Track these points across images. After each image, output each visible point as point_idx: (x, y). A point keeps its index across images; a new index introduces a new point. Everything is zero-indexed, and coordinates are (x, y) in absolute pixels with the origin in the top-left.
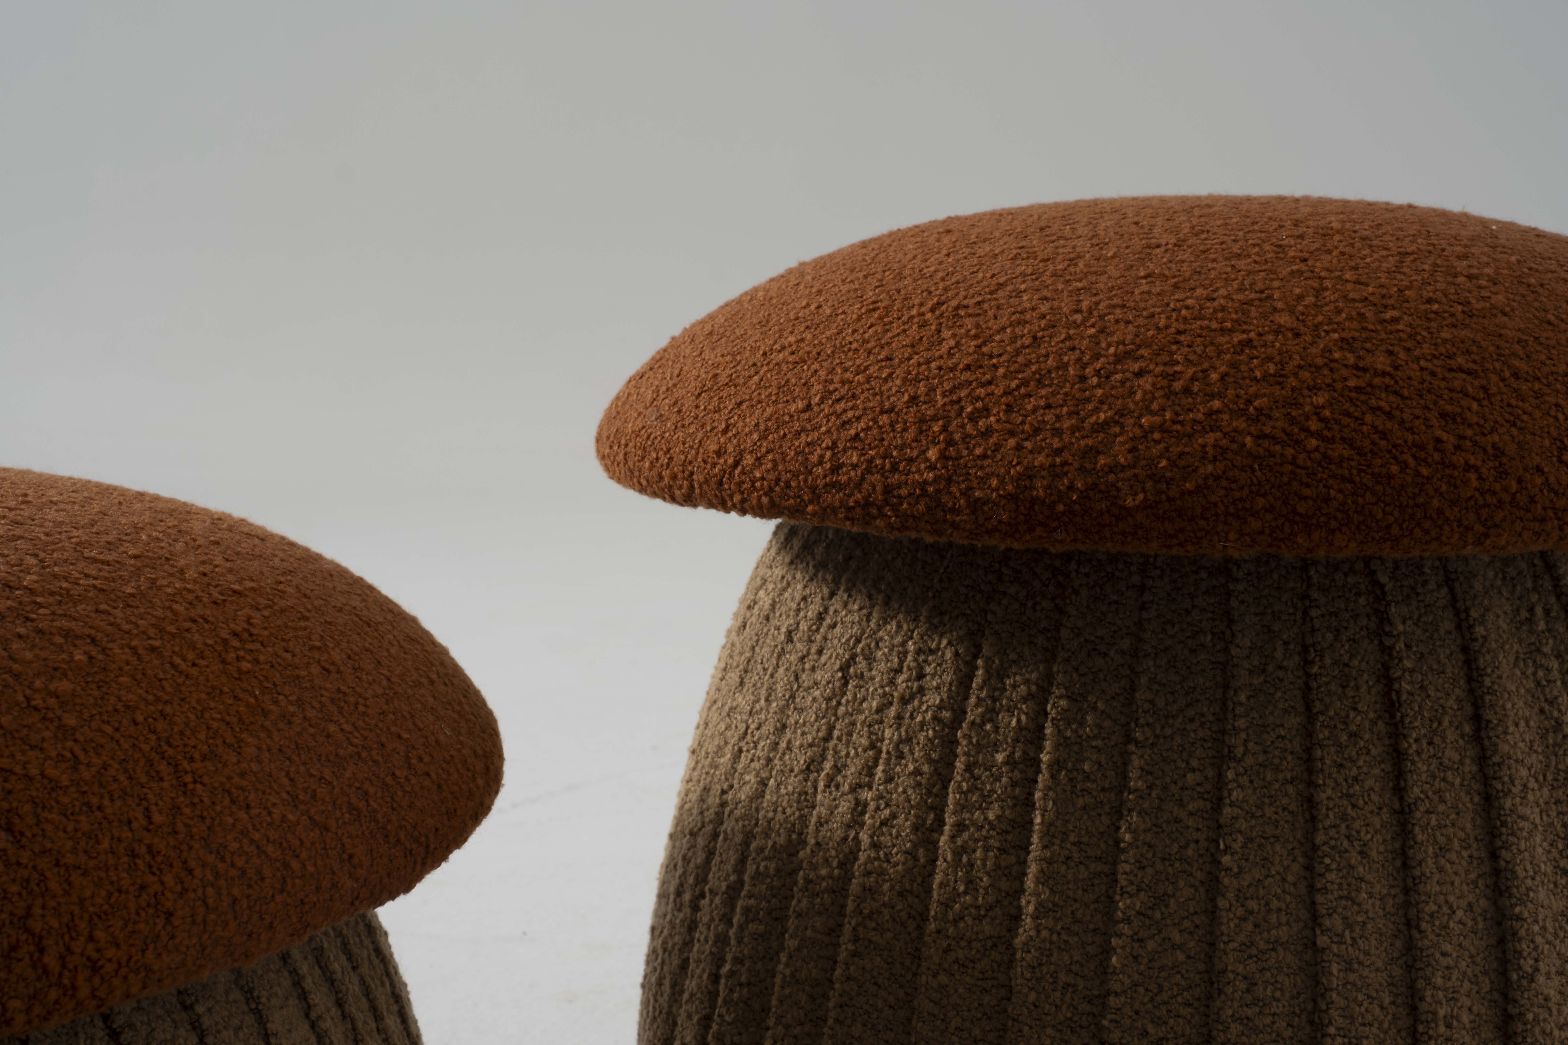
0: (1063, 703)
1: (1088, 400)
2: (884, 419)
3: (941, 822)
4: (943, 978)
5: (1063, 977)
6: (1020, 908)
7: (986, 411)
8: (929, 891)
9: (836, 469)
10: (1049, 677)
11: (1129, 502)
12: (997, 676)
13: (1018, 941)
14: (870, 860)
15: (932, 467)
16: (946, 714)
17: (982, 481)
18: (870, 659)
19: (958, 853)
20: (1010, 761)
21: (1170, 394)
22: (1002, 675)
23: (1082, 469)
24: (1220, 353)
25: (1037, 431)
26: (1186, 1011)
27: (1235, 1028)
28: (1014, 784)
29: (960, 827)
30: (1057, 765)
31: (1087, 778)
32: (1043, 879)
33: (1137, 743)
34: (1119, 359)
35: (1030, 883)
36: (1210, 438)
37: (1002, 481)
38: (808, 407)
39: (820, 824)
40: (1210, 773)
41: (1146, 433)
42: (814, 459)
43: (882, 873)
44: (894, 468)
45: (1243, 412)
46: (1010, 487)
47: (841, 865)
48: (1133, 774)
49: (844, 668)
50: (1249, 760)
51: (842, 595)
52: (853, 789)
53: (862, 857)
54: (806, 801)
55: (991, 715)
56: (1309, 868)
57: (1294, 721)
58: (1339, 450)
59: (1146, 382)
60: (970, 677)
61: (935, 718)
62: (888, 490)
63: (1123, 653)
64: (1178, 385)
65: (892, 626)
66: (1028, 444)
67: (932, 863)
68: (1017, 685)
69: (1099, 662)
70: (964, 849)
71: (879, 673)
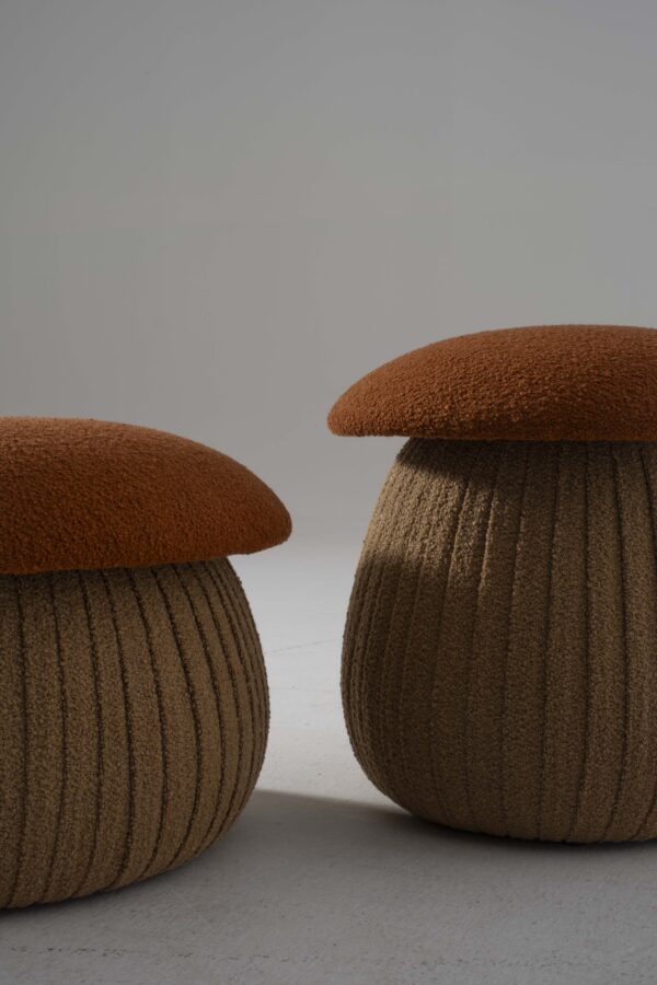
0: (498, 502)
1: (502, 387)
2: (430, 397)
3: (452, 548)
4: (453, 604)
5: (496, 601)
6: (480, 576)
7: (466, 392)
8: (448, 573)
9: (413, 415)
10: (492, 494)
11: (514, 420)
12: (474, 494)
13: (480, 589)
14: (427, 564)
15: (446, 412)
16: (455, 509)
17: (464, 415)
18: (429, 493)
19: (458, 559)
20: (478, 524)
22: (475, 494)
23: (498, 410)
24: (550, 371)
25: (483, 398)
26: (540, 612)
27: (558, 617)
28: (479, 532)
29: (459, 549)
30: (494, 525)
31: (505, 528)
32: (488, 565)
33: (524, 516)
34: (514, 374)
35: (484, 567)
36: (543, 399)
37: (471, 416)
38: (404, 395)
39: (409, 554)
40: (550, 526)
41: (520, 398)
42: (406, 412)
43: (431, 568)
44: (433, 413)
45: (556, 390)
46: (473, 417)
47: (417, 567)
48: (523, 527)
49: (419, 498)
50: (564, 521)
51: (420, 472)
52: (423, 539)
53: (424, 563)
54: (404, 546)
55: (471, 508)
56: (586, 560)
57: (581, 507)
58: (589, 402)
59: (523, 381)
60: (464, 495)
61: (451, 511)
62: (431, 420)
63: (519, 484)
64: (534, 382)
65: (437, 480)
66: (480, 402)
67: (449, 563)
68: (481, 497)
69: (511, 488)
70: (461, 557)
71: (431, 498)
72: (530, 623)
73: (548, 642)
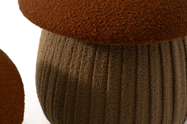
0: (112, 58)
1: (121, 19)
3: (92, 75)
4: (95, 98)
5: (114, 97)
6: (106, 87)
7: (103, 21)
8: (91, 85)
10: (109, 53)
12: (100, 53)
13: (106, 93)
14: (81, 81)
15: (95, 33)
16: (92, 59)
18: (76, 48)
19: (96, 80)
20: (103, 67)
21: (135, 17)
22: (101, 53)
23: (122, 33)
24: (141, 8)
26: (132, 100)
27: (140, 101)
28: (104, 70)
29: (96, 76)
30: (111, 67)
31: (116, 69)
32: (110, 84)
33: (124, 63)
35: (108, 84)
39: (71, 73)
40: (135, 66)
42: (71, 29)
43: (83, 82)
45: (147, 21)
46: (110, 37)
47: (75, 80)
48: (124, 68)
50: (141, 64)
52: (77, 69)
53: (79, 80)
55: (100, 59)
57: (147, 57)
60: (95, 53)
61: (90, 60)
63: (120, 49)
64: (136, 15)
65: (80, 43)
66: (112, 29)
67: (92, 81)
68: (104, 55)
69: (117, 51)
70: (97, 80)
72: (128, 104)
73: (136, 110)
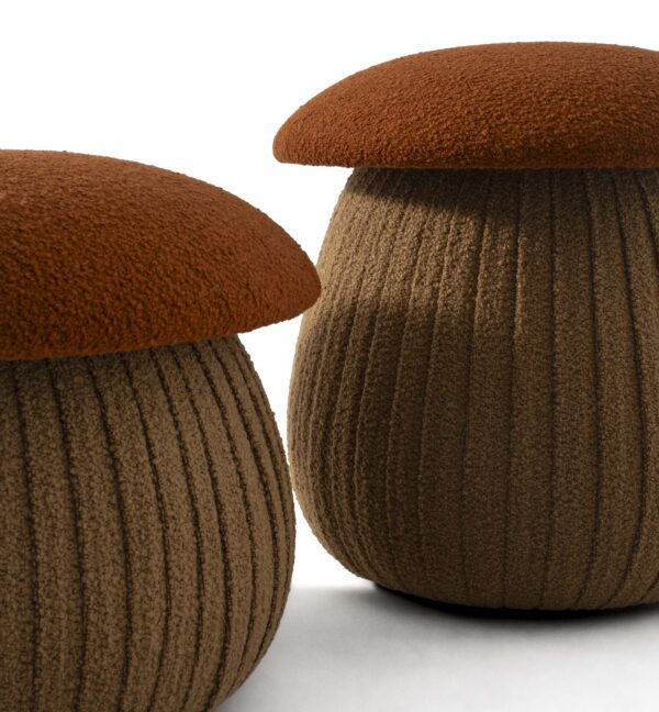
0: (525, 239)
1: (544, 110)
2: (458, 121)
3: (475, 292)
4: (483, 355)
5: (535, 349)
6: (514, 323)
7: (503, 116)
8: (473, 321)
9: (440, 142)
10: (517, 229)
11: (569, 146)
12: (494, 231)
13: (515, 337)
14: (443, 311)
16: (473, 248)
17: (508, 142)
18: (431, 229)
19: (485, 303)
20: (505, 264)
21: (576, 106)
22: (496, 230)
23: (548, 135)
25: (526, 122)
26: (586, 359)
27: (607, 363)
28: (507, 273)
29: (485, 293)
30: (525, 264)
31: (538, 267)
32: (524, 309)
33: (557, 253)
34: (553, 94)
35: (518, 311)
36: (597, 122)
37: (517, 142)
38: (419, 119)
39: (415, 301)
40: (588, 263)
41: (571, 121)
43: (449, 315)
44: (468, 139)
45: (606, 113)
46: (521, 143)
47: (428, 316)
48: (557, 265)
49: (419, 235)
50: (603, 257)
52: (432, 283)
53: (439, 311)
54: (406, 293)
55: (493, 246)
56: (629, 299)
57: (617, 241)
58: (645, 126)
59: (567, 103)
60: (482, 232)
61: (469, 250)
62: (466, 148)
63: (546, 218)
64: (579, 103)
65: (441, 216)
67: (473, 308)
68: (504, 233)
69: (538, 222)
70: (488, 301)
71: (437, 235)
72: (577, 372)
73: (598, 392)
